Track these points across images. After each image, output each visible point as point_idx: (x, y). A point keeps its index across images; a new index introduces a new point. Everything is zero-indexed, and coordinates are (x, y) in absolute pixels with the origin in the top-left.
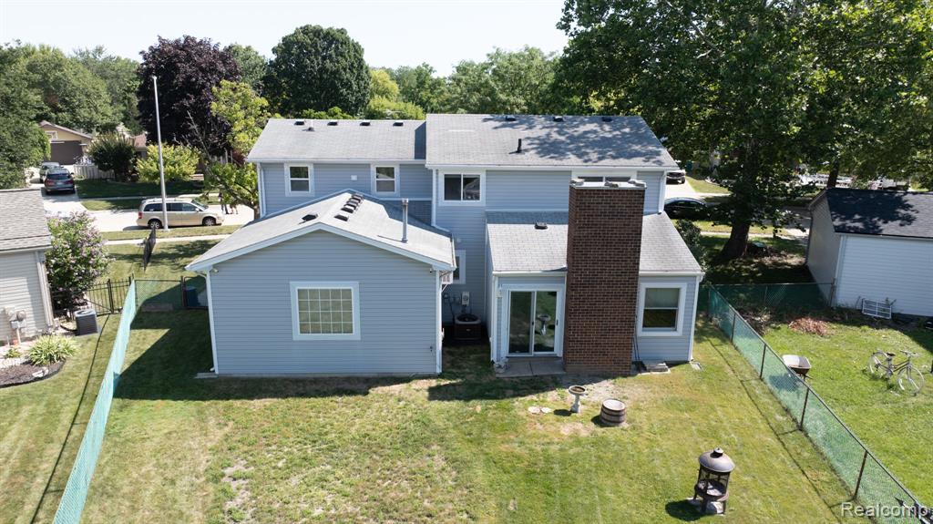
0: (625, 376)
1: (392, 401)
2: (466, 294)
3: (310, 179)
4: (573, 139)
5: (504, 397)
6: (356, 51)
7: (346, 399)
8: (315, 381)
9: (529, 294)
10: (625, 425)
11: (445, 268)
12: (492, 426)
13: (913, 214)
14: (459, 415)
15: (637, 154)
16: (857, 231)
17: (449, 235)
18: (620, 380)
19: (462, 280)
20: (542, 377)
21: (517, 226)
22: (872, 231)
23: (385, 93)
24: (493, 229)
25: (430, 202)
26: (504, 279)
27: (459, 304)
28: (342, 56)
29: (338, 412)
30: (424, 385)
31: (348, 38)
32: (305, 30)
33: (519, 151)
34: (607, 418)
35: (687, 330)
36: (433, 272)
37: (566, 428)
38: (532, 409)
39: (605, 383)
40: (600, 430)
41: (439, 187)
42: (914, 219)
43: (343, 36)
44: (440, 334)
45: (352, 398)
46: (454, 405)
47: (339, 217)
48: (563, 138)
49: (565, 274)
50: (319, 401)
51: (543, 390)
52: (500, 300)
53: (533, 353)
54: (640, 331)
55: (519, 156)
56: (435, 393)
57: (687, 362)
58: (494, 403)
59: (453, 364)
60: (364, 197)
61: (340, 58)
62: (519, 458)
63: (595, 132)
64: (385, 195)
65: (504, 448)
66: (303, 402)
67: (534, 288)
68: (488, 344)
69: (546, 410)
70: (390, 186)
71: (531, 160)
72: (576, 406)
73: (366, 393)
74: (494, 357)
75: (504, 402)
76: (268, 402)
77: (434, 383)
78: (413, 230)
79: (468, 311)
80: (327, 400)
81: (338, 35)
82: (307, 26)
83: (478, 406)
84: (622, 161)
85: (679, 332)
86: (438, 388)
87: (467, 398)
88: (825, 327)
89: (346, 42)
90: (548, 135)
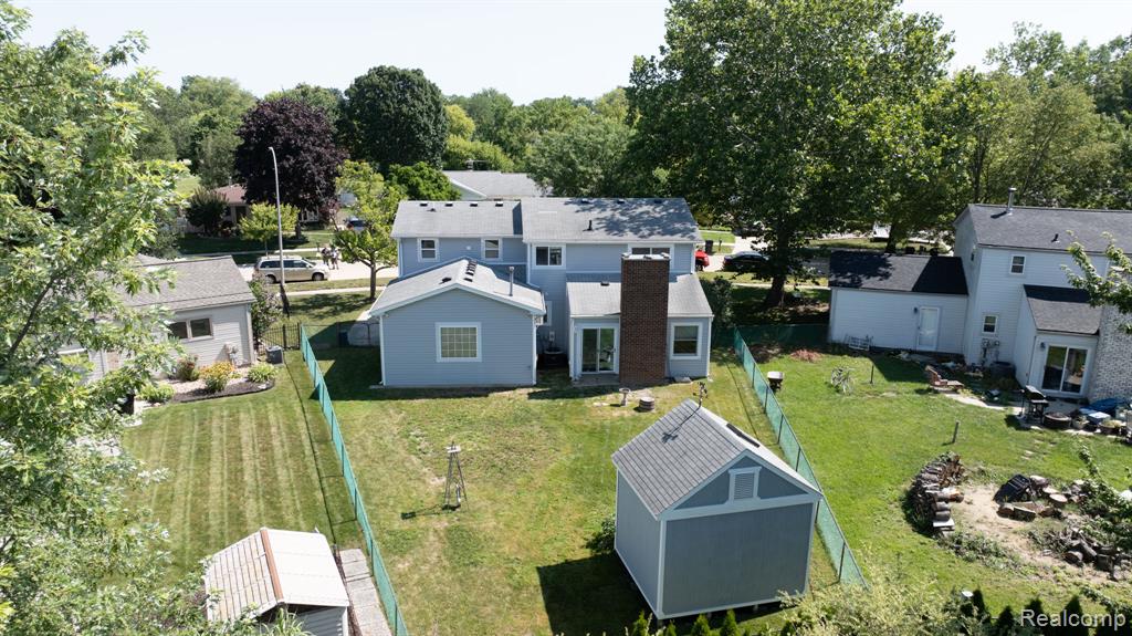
0: (660, 386)
1: (505, 400)
2: (552, 333)
3: (436, 249)
4: (632, 219)
5: (578, 397)
6: (433, 93)
7: (474, 399)
8: (451, 390)
9: (595, 331)
10: (654, 411)
11: (538, 313)
12: (569, 412)
13: (891, 272)
14: (548, 407)
15: (679, 231)
16: (844, 285)
17: (539, 290)
18: (657, 388)
19: (549, 323)
20: (604, 386)
21: (588, 284)
22: (855, 285)
23: (459, 131)
24: (570, 285)
25: (525, 266)
26: (577, 320)
27: (547, 341)
28: (418, 99)
29: (470, 406)
30: (525, 391)
31: (425, 81)
32: (380, 71)
33: (590, 229)
34: (644, 407)
35: (704, 356)
36: (531, 316)
37: (616, 413)
38: (595, 404)
39: (646, 390)
40: (637, 414)
41: (532, 256)
42: (890, 275)
43: (419, 78)
44: (535, 358)
45: (477, 399)
46: (545, 402)
47: (466, 279)
48: (624, 218)
49: (619, 317)
50: (457, 400)
51: (604, 394)
52: (575, 335)
53: (599, 372)
54: (672, 356)
55: (590, 233)
56: (531, 396)
57: (705, 377)
58: (571, 401)
59: (543, 379)
60: (478, 263)
61: (416, 102)
62: (586, 426)
63: (648, 212)
64: (491, 261)
65: (577, 422)
66: (447, 401)
67: (598, 326)
68: (568, 366)
69: (604, 404)
70: (495, 254)
71: (600, 236)
72: (624, 402)
73: (487, 396)
74: (571, 375)
75: (578, 400)
76: (424, 401)
77: (531, 390)
78: (516, 287)
79: (553, 345)
80: (462, 400)
81: (415, 78)
82: (381, 67)
83: (561, 402)
84: (668, 237)
85: (699, 356)
86: (534, 393)
87: (554, 398)
88: (816, 356)
89: (422, 84)
90: (613, 215)
